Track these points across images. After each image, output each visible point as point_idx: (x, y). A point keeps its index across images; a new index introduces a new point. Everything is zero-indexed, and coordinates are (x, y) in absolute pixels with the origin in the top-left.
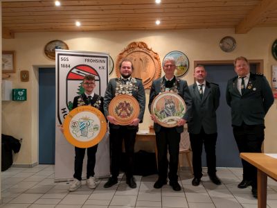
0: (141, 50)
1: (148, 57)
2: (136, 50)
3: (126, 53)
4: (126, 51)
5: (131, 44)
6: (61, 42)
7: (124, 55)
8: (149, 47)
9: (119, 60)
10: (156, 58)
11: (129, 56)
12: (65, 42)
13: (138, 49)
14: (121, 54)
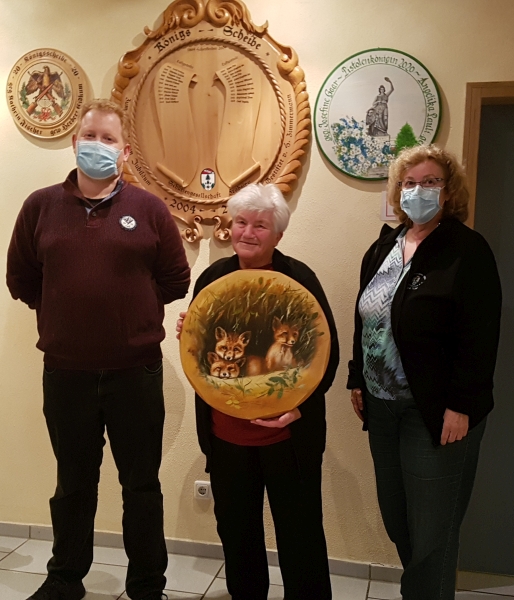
0: (219, 34)
1: (250, 67)
2: (195, 34)
3: (153, 52)
4: (153, 39)
5: (175, 6)
7: (144, 63)
8: (257, 22)
9: (121, 86)
11: (164, 66)
13: (205, 30)
14: (130, 56)
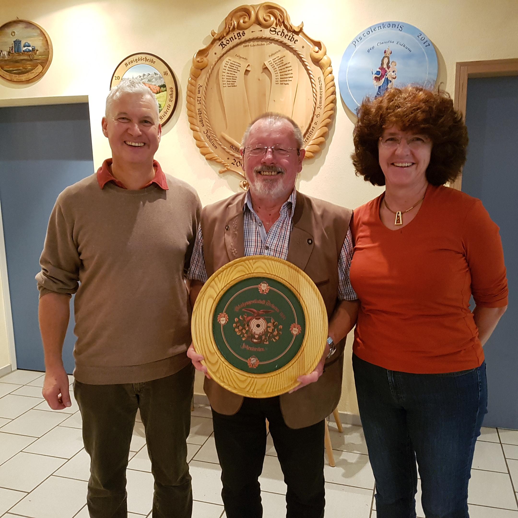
4: (217, 39)
5: (234, 14)
6: (29, 24)
10: (317, 62)
12: (40, 22)
13: (256, 31)
